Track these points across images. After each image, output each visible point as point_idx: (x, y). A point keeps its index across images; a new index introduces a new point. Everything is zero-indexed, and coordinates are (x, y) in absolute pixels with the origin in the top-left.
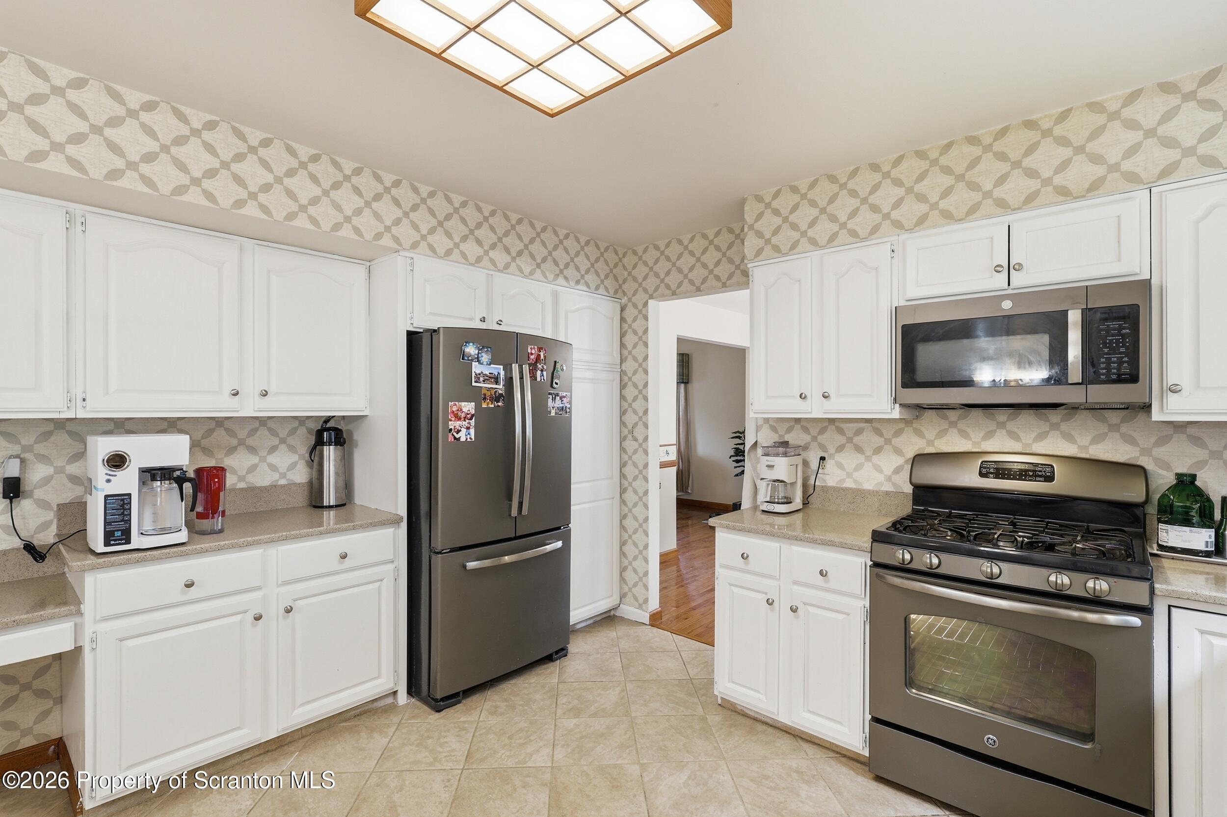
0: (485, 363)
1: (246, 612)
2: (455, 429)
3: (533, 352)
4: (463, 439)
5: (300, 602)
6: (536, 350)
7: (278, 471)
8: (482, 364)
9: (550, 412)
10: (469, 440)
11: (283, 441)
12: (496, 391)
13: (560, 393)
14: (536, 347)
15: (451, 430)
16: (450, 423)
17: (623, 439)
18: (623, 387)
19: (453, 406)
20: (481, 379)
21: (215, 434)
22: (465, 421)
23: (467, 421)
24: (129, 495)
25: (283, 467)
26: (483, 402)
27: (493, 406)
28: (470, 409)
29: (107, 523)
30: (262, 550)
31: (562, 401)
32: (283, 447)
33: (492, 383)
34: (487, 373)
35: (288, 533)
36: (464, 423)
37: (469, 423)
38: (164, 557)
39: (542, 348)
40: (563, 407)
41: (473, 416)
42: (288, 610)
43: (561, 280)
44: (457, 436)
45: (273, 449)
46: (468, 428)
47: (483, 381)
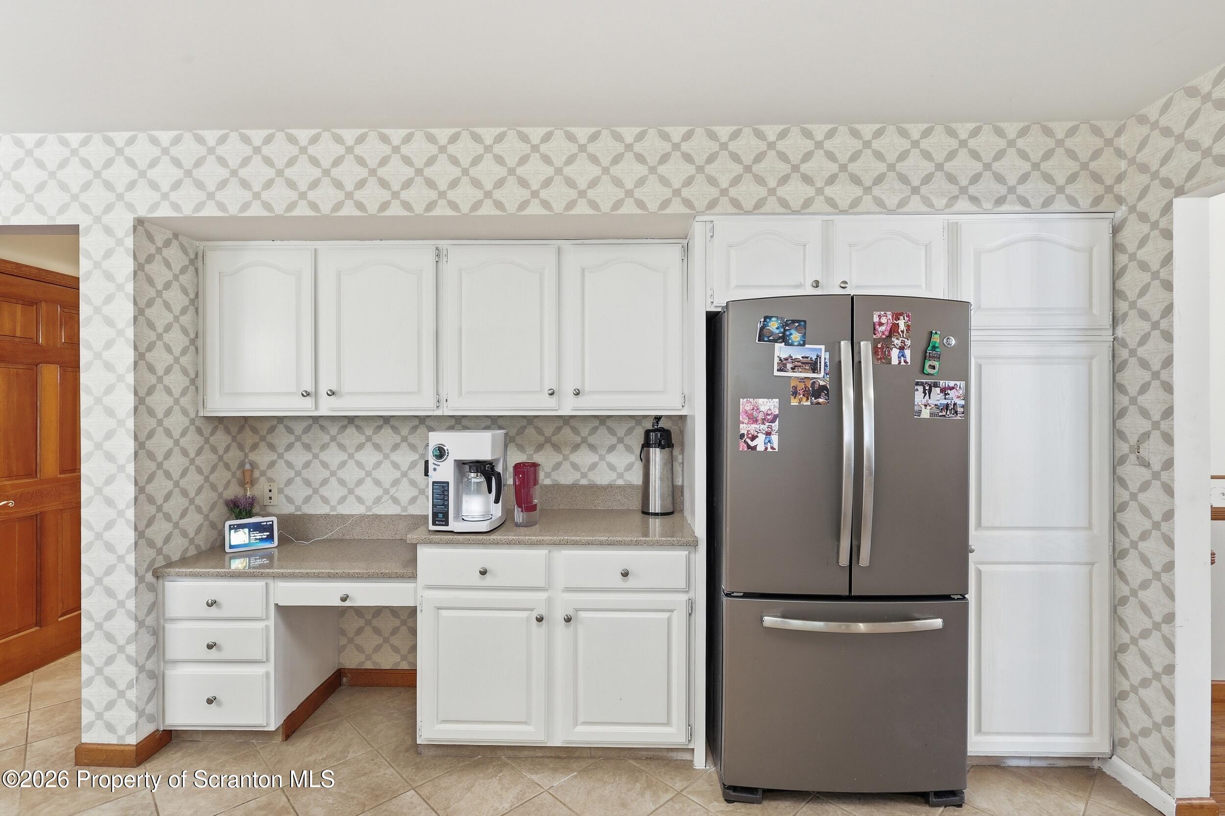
0: (796, 344)
1: (532, 610)
2: (748, 434)
3: (884, 320)
4: (761, 448)
5: (583, 614)
6: (890, 317)
7: (616, 471)
8: (792, 345)
9: (920, 412)
10: (769, 450)
11: (621, 440)
12: (814, 382)
13: (941, 382)
14: (889, 313)
15: (742, 436)
16: (741, 426)
17: (1116, 463)
18: (1117, 366)
19: (745, 405)
20: (789, 366)
21: (563, 431)
22: (763, 423)
23: (767, 424)
24: (448, 483)
25: (621, 467)
26: (792, 397)
27: (809, 403)
28: (772, 408)
29: (434, 506)
30: (547, 551)
31: (946, 394)
32: (620, 447)
33: (806, 371)
34: (799, 357)
35: (569, 538)
36: (762, 426)
37: (770, 427)
38: (466, 542)
39: (901, 314)
40: (947, 405)
41: (775, 417)
42: (568, 620)
43: (963, 204)
44: (752, 444)
45: (612, 448)
46: (768, 434)
47: (792, 368)
